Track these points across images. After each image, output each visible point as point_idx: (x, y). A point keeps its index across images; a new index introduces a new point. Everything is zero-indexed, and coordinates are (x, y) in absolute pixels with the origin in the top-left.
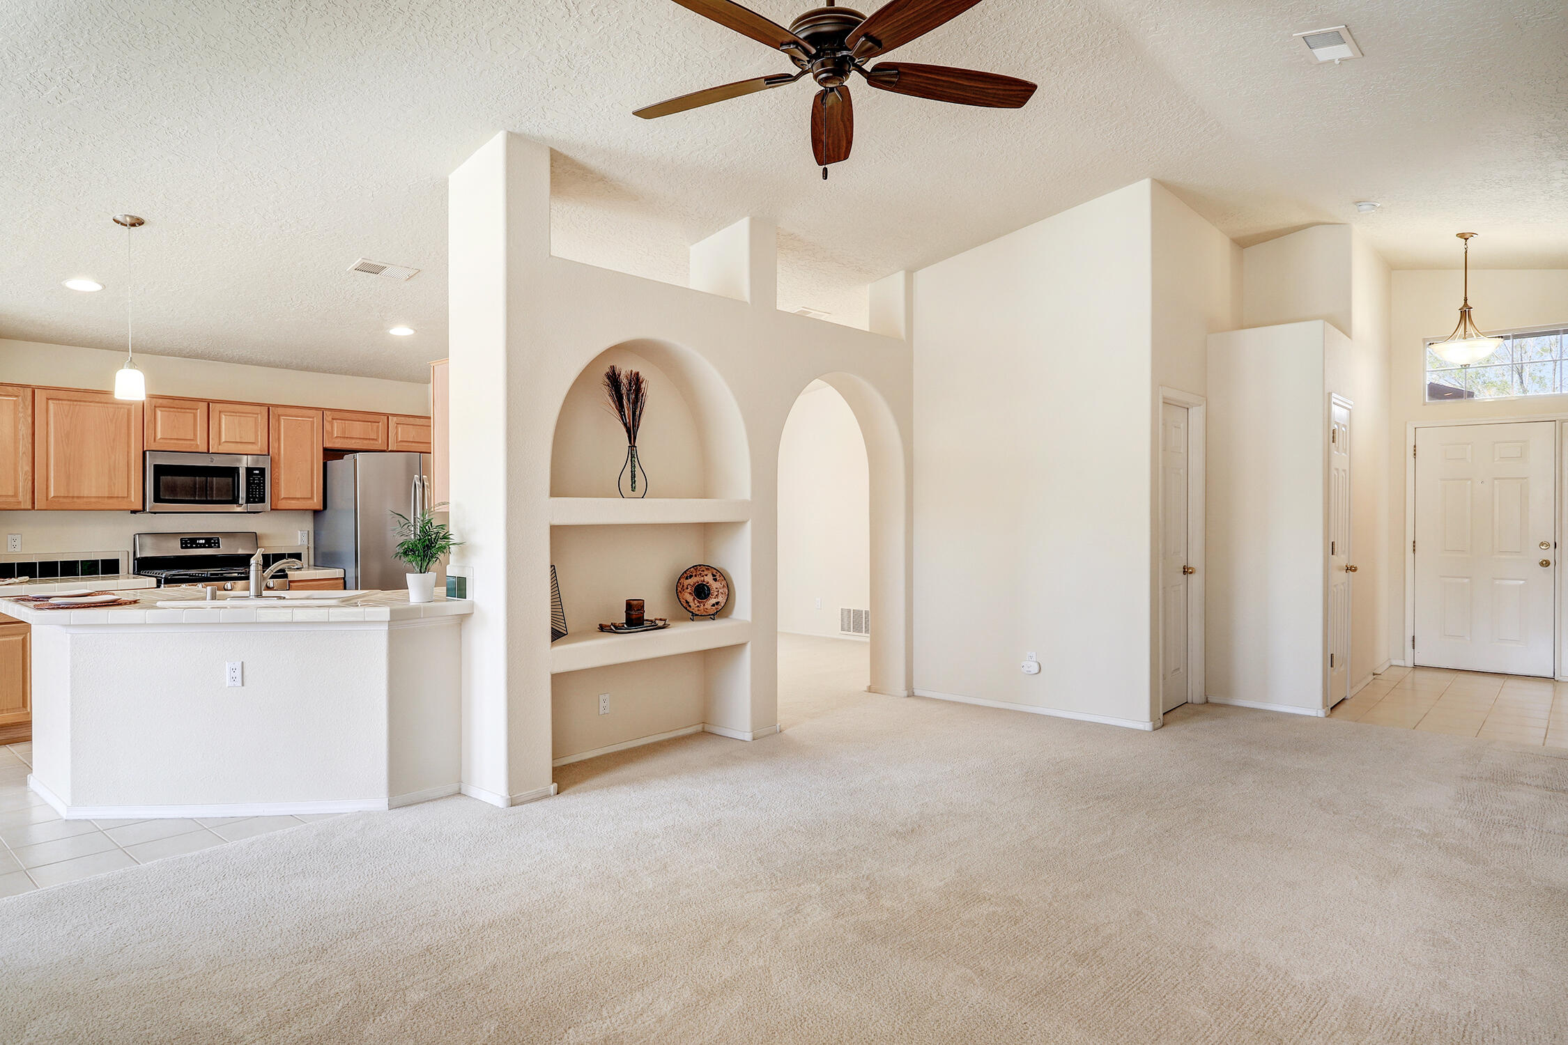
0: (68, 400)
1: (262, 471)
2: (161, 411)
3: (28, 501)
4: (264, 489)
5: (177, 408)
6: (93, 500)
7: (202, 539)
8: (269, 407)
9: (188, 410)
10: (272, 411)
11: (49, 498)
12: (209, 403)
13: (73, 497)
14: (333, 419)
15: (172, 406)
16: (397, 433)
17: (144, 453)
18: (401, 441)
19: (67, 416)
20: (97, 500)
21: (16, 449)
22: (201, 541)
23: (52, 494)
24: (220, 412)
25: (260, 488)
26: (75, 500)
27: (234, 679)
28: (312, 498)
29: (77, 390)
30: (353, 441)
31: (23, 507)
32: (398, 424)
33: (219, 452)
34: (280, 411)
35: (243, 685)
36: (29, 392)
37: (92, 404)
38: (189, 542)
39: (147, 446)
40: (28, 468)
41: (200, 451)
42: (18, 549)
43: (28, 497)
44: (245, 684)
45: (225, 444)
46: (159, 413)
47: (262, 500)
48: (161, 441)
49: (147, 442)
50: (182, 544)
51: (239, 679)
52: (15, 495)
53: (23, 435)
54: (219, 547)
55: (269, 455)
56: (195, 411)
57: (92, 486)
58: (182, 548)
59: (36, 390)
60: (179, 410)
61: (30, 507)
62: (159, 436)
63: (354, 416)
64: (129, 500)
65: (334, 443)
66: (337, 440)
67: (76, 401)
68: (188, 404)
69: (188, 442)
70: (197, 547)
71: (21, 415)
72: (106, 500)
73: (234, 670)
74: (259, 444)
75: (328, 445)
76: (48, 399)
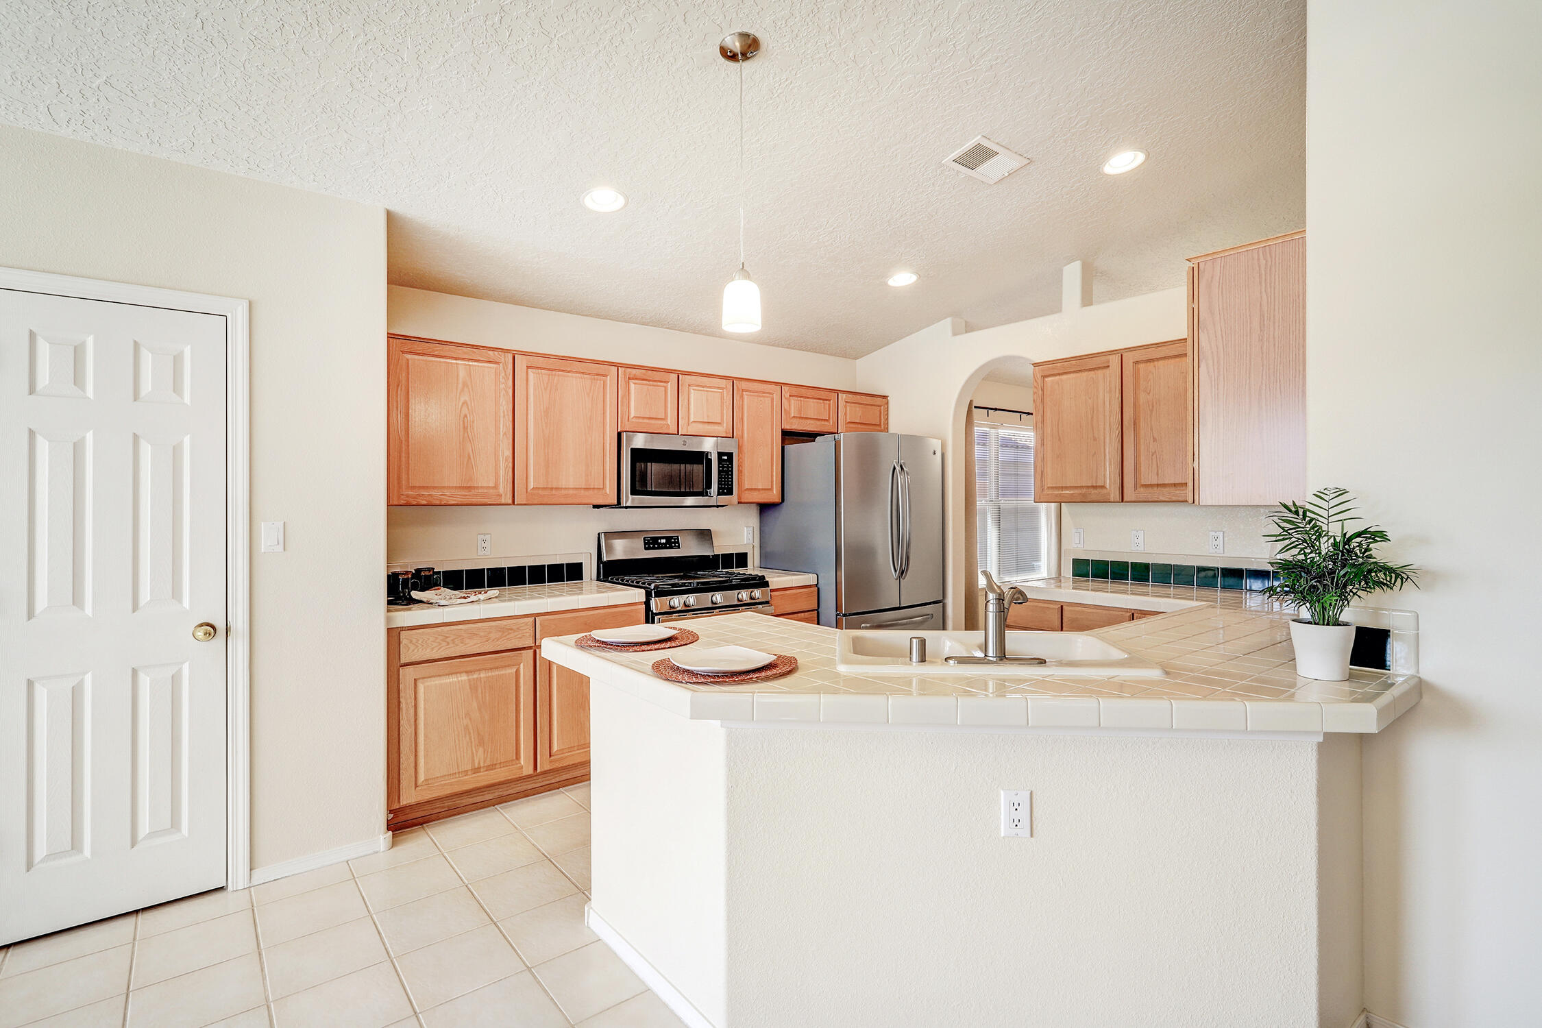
0: (549, 369)
1: (730, 455)
2: (635, 384)
3: (508, 494)
4: (732, 478)
5: (649, 381)
6: (571, 492)
7: (663, 538)
8: (733, 380)
9: (659, 383)
10: (737, 386)
11: (529, 490)
12: (679, 374)
13: (552, 489)
14: (790, 396)
15: (645, 377)
16: (845, 414)
17: (619, 435)
18: (849, 422)
19: (546, 389)
20: (575, 492)
21: (497, 428)
22: (663, 541)
23: (531, 485)
24: (689, 386)
25: (728, 476)
26: (554, 492)
27: (1016, 823)
28: (771, 489)
29: (556, 357)
30: (809, 421)
31: (503, 502)
32: (846, 402)
33: (689, 434)
34: (744, 385)
35: (1032, 836)
36: (510, 356)
37: (570, 374)
38: (652, 543)
39: (621, 426)
40: (509, 453)
41: (671, 432)
42: (487, 552)
43: (508, 489)
44: (1034, 834)
45: (694, 424)
46: (632, 386)
47: (730, 492)
48: (634, 420)
49: (622, 423)
50: (645, 544)
51: (1025, 823)
52: (496, 487)
53: (504, 412)
54: (679, 547)
55: (733, 437)
56: (665, 384)
57: (570, 477)
58: (646, 549)
59: (516, 355)
60: (651, 383)
61: (510, 501)
62: (632, 415)
63: (809, 393)
64: (604, 491)
65: (791, 424)
66: (795, 421)
67: (555, 370)
68: (658, 376)
69: (660, 422)
70: (658, 548)
71: (502, 386)
72: (582, 491)
73: (1015, 806)
74: (725, 425)
75: (787, 427)
76: (528, 367)
